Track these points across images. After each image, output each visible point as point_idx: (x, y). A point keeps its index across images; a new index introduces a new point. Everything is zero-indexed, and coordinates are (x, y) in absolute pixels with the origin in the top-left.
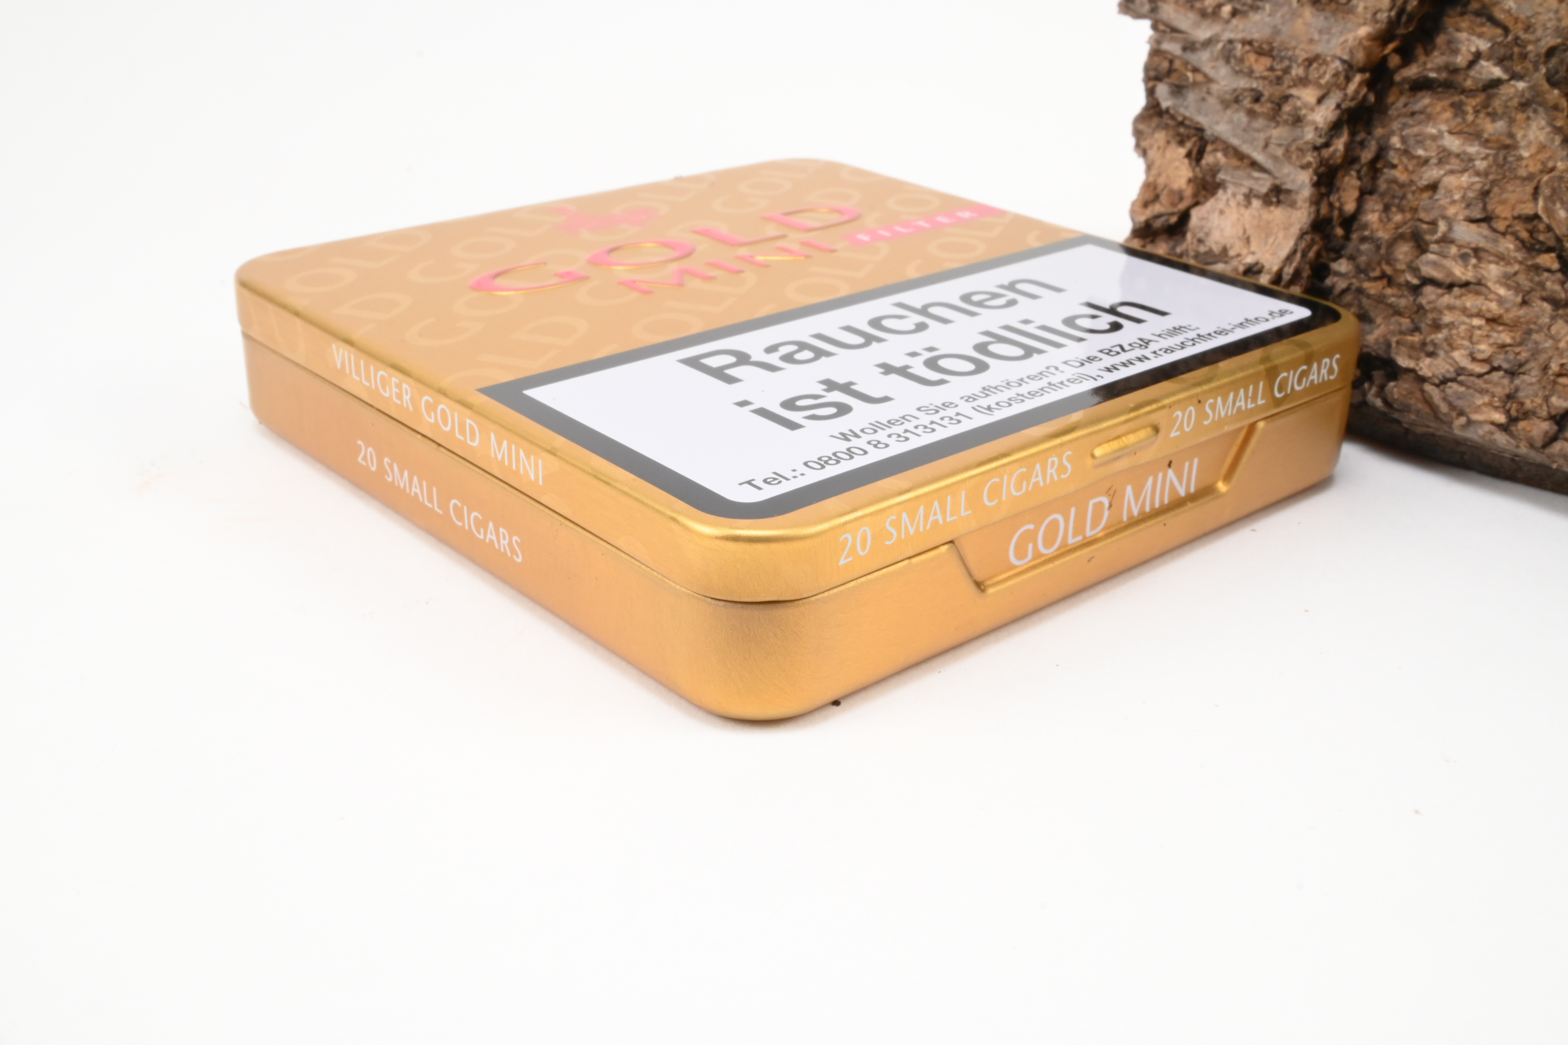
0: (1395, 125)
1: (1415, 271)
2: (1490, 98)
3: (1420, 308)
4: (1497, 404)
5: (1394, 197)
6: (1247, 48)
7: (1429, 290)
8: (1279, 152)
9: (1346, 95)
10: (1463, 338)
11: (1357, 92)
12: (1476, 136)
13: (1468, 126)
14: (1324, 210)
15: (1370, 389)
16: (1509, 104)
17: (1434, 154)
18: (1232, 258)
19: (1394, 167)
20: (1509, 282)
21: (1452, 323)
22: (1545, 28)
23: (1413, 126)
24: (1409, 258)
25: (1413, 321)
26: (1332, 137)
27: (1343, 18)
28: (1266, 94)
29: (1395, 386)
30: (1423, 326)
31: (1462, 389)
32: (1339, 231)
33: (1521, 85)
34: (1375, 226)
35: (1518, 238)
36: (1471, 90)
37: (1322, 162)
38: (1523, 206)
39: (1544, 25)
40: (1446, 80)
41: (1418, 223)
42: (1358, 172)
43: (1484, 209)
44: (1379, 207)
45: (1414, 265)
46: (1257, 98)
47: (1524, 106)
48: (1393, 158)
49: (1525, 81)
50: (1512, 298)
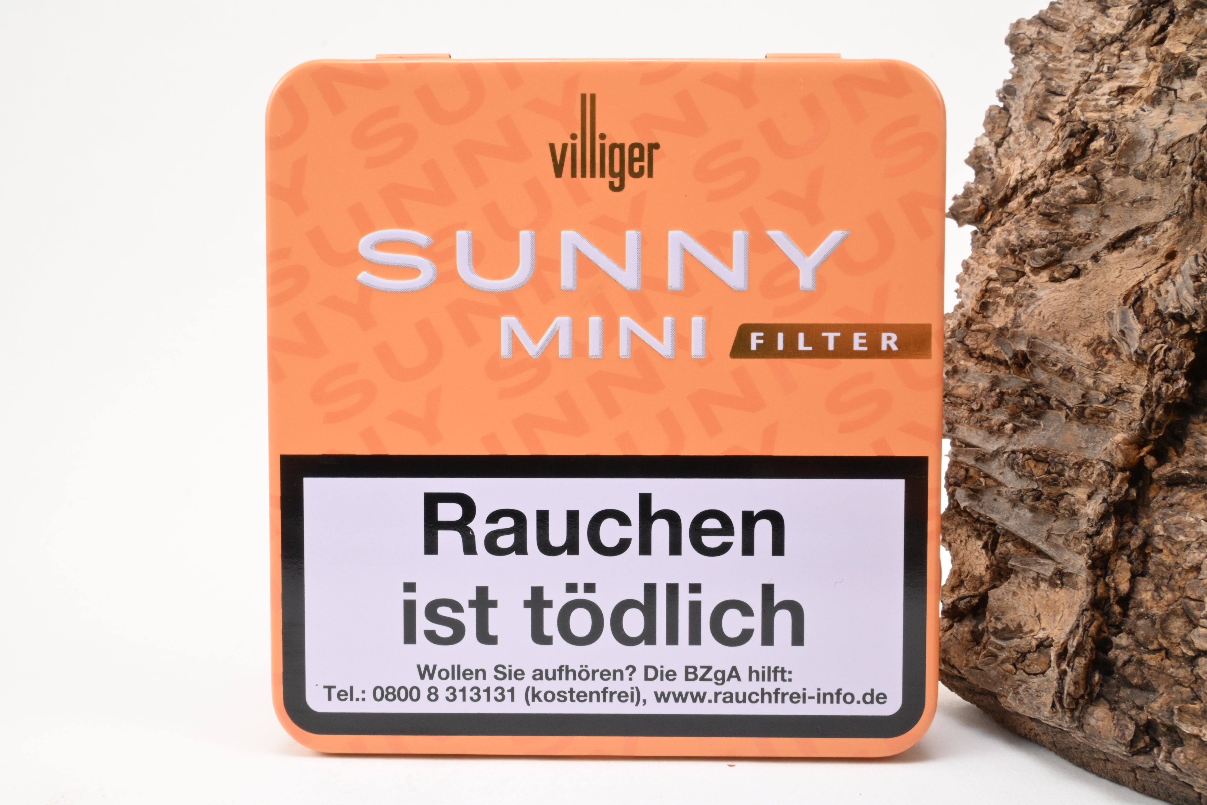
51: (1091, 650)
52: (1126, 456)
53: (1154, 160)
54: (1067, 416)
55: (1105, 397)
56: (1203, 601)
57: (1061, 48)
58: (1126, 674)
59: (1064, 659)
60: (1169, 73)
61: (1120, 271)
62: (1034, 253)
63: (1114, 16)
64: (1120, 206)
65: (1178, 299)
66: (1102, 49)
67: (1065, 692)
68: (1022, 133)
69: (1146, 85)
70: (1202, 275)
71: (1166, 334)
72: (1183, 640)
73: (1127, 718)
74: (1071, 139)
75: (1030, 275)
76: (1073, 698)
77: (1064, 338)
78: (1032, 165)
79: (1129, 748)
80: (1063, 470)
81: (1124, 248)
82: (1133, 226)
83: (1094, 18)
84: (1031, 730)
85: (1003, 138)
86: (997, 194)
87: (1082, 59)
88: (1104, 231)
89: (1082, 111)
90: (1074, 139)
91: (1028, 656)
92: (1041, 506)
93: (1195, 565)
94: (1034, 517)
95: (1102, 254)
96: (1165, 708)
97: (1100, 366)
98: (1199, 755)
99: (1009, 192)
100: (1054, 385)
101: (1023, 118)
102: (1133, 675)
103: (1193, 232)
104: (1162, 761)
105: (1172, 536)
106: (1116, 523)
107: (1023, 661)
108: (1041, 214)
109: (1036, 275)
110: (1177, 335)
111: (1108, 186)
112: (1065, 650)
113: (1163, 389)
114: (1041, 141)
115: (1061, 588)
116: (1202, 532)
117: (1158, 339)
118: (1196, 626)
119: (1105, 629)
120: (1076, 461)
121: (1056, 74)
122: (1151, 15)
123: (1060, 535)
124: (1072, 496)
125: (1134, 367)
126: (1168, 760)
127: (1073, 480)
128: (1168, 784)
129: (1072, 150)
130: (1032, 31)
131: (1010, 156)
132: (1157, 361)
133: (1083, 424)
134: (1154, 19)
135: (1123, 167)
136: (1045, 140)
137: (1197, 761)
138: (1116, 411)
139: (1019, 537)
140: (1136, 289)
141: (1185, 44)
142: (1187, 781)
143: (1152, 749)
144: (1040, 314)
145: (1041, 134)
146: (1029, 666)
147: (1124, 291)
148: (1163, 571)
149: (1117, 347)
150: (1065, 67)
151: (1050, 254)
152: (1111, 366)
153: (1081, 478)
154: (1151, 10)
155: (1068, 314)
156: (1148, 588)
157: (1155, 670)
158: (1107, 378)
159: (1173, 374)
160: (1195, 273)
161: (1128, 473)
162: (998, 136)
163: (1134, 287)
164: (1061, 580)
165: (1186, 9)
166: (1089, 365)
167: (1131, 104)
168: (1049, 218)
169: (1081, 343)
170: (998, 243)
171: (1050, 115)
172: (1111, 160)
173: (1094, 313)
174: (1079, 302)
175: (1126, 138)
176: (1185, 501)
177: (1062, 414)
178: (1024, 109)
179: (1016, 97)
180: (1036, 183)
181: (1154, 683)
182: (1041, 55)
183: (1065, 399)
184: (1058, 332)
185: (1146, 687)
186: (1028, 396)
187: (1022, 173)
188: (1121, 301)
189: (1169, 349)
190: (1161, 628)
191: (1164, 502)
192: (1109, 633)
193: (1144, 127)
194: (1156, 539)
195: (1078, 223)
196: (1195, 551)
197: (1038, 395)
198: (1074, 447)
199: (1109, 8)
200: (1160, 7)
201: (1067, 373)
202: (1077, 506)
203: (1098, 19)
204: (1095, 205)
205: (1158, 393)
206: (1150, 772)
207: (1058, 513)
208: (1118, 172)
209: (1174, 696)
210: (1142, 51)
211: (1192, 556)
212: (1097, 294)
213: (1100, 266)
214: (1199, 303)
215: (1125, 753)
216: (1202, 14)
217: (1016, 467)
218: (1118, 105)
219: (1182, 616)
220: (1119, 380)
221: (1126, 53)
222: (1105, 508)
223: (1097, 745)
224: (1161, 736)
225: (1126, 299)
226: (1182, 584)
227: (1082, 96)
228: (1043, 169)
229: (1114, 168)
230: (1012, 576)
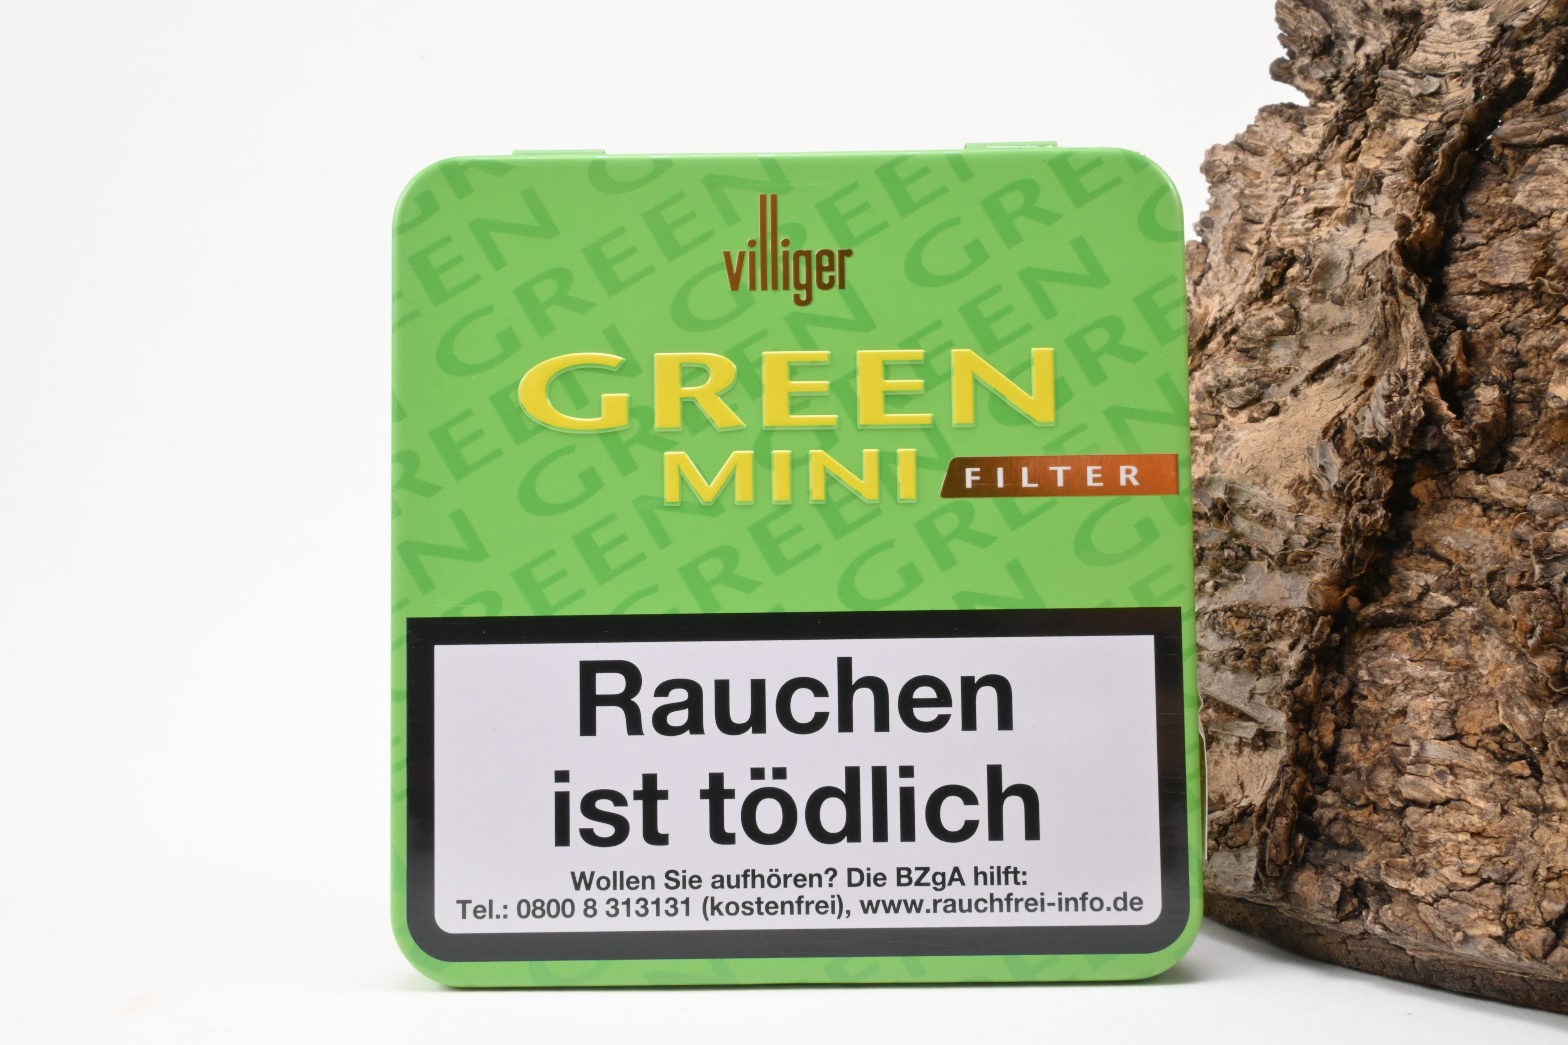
0: (1361, 660)
1: (1396, 794)
2: (1444, 625)
3: (1407, 830)
4: (1491, 917)
5: (1369, 727)
6: (1229, 614)
7: (1411, 810)
8: (1263, 700)
9: (1312, 637)
10: (1451, 855)
11: (1321, 632)
12: (1438, 661)
13: (1428, 653)
14: (1303, 743)
15: (1367, 917)
16: (1463, 628)
17: (1399, 682)
18: (1229, 804)
19: (1365, 698)
20: (1486, 794)
21: (1439, 841)
22: (1484, 557)
23: (1377, 658)
24: (1391, 783)
25: (1402, 844)
26: (1303, 676)
27: (1308, 575)
28: (1247, 650)
29: (1390, 908)
30: (1411, 847)
31: (1455, 904)
32: (1321, 764)
33: (1471, 610)
34: (1355, 757)
35: (1488, 751)
36: (1427, 621)
37: (1296, 700)
38: (1489, 720)
39: (1483, 554)
40: (1402, 614)
41: (1393, 747)
42: (1333, 707)
43: (1453, 726)
44: (1357, 738)
45: (1396, 789)
46: (1239, 655)
47: (1477, 628)
48: (1363, 689)
49: (1473, 606)
50: (1493, 809)
51: (1294, 808)
52: (1327, 599)
53: (1350, 282)
54: (1269, 566)
55: (1307, 541)
56: (1409, 746)
57: (1260, 173)
58: (1332, 834)
59: (1264, 821)
60: (1362, 189)
61: (1320, 404)
62: (1232, 393)
63: (1310, 134)
64: (1319, 336)
65: (1374, 424)
66: (1299, 170)
67: (1267, 858)
68: (1221, 268)
69: (1342, 205)
70: (1394, 394)
71: (1365, 463)
72: (1391, 792)
73: (1332, 879)
74: (1267, 267)
75: (1227, 416)
76: (1276, 865)
77: (1265, 481)
78: (1231, 301)
79: (1335, 913)
80: (1264, 624)
81: (1323, 379)
82: (1331, 355)
83: (1291, 138)
84: (1238, 914)
85: (1202, 276)
86: (1195, 336)
87: (1279, 183)
88: (1304, 364)
89: (1278, 237)
90: (1270, 267)
91: (1231, 828)
92: (1242, 666)
93: (1401, 708)
94: (1235, 678)
95: (1302, 388)
96: (1372, 865)
97: (1302, 507)
98: (1408, 911)
99: (1208, 332)
100: (1255, 534)
101: (1222, 252)
102: (1340, 835)
103: (1390, 354)
104: (1371, 923)
105: (1377, 680)
106: (1318, 671)
107: (1225, 834)
108: (1238, 351)
109: (1234, 416)
110: (1374, 463)
111: (1305, 315)
112: (1265, 811)
113: (1360, 520)
114: (1239, 274)
115: (1264, 751)
116: (1408, 673)
117: (1356, 470)
118: (1403, 774)
119: (1310, 788)
120: (1277, 611)
121: (1253, 201)
122: (1347, 131)
123: (1262, 694)
124: (1275, 649)
125: (1335, 505)
126: (1376, 921)
127: (1275, 632)
128: (1380, 951)
129: (1269, 279)
130: (1228, 158)
131: (1209, 294)
132: (1354, 491)
133: (1286, 572)
134: (1349, 134)
135: (1320, 292)
136: (1244, 272)
137: (1406, 918)
138: (1318, 554)
139: (1220, 702)
140: (1336, 420)
141: (1379, 158)
142: (1398, 943)
143: (1361, 913)
144: (1237, 457)
145: (1239, 266)
146: (1231, 838)
147: (1323, 424)
148: (1369, 720)
149: (1318, 485)
150: (1262, 193)
151: (1249, 392)
152: (1312, 507)
153: (1283, 629)
154: (1347, 125)
155: (1267, 455)
156: (1355, 739)
157: (1363, 827)
158: (1307, 519)
159: (1370, 504)
160: (1386, 393)
161: (1329, 617)
162: (1196, 274)
163: (1334, 419)
164: (1264, 741)
165: (1378, 121)
166: (1290, 508)
167: (1328, 226)
168: (1247, 354)
169: (1283, 485)
170: (1198, 389)
171: (1248, 246)
172: (1307, 286)
173: (1294, 451)
174: (1279, 441)
175: (1319, 260)
176: (1390, 642)
177: (1264, 564)
178: (1223, 242)
179: (1214, 230)
180: (1235, 319)
181: (1361, 841)
182: (1239, 182)
183: (1267, 547)
184: (1258, 475)
185: (1355, 847)
186: (1229, 548)
187: (1220, 310)
188: (1321, 435)
189: (1366, 478)
190: (1367, 779)
191: (1369, 645)
192: (1315, 793)
193: (1340, 248)
194: (1361, 686)
195: (1277, 357)
196: (1401, 693)
197: (1239, 546)
198: (1277, 599)
199: (1305, 127)
200: (1356, 122)
201: (1268, 519)
202: (1280, 660)
203: (1295, 139)
204: (1294, 336)
205: (1356, 525)
206: (1361, 939)
207: (1261, 671)
208: (1315, 298)
209: (1382, 852)
210: (1337, 169)
211: (1397, 699)
212: (1298, 431)
213: (1299, 401)
214: (1391, 422)
215: (1332, 919)
216: (1393, 125)
217: (1217, 627)
218: (1314, 227)
219: (1390, 765)
220: (1321, 520)
221: (1322, 173)
222: (1305, 655)
223: (1305, 916)
224: (1370, 896)
225: (1325, 432)
226: (1387, 731)
227: (1278, 222)
228: (1241, 303)
229: (1310, 294)
230: (1214, 744)
